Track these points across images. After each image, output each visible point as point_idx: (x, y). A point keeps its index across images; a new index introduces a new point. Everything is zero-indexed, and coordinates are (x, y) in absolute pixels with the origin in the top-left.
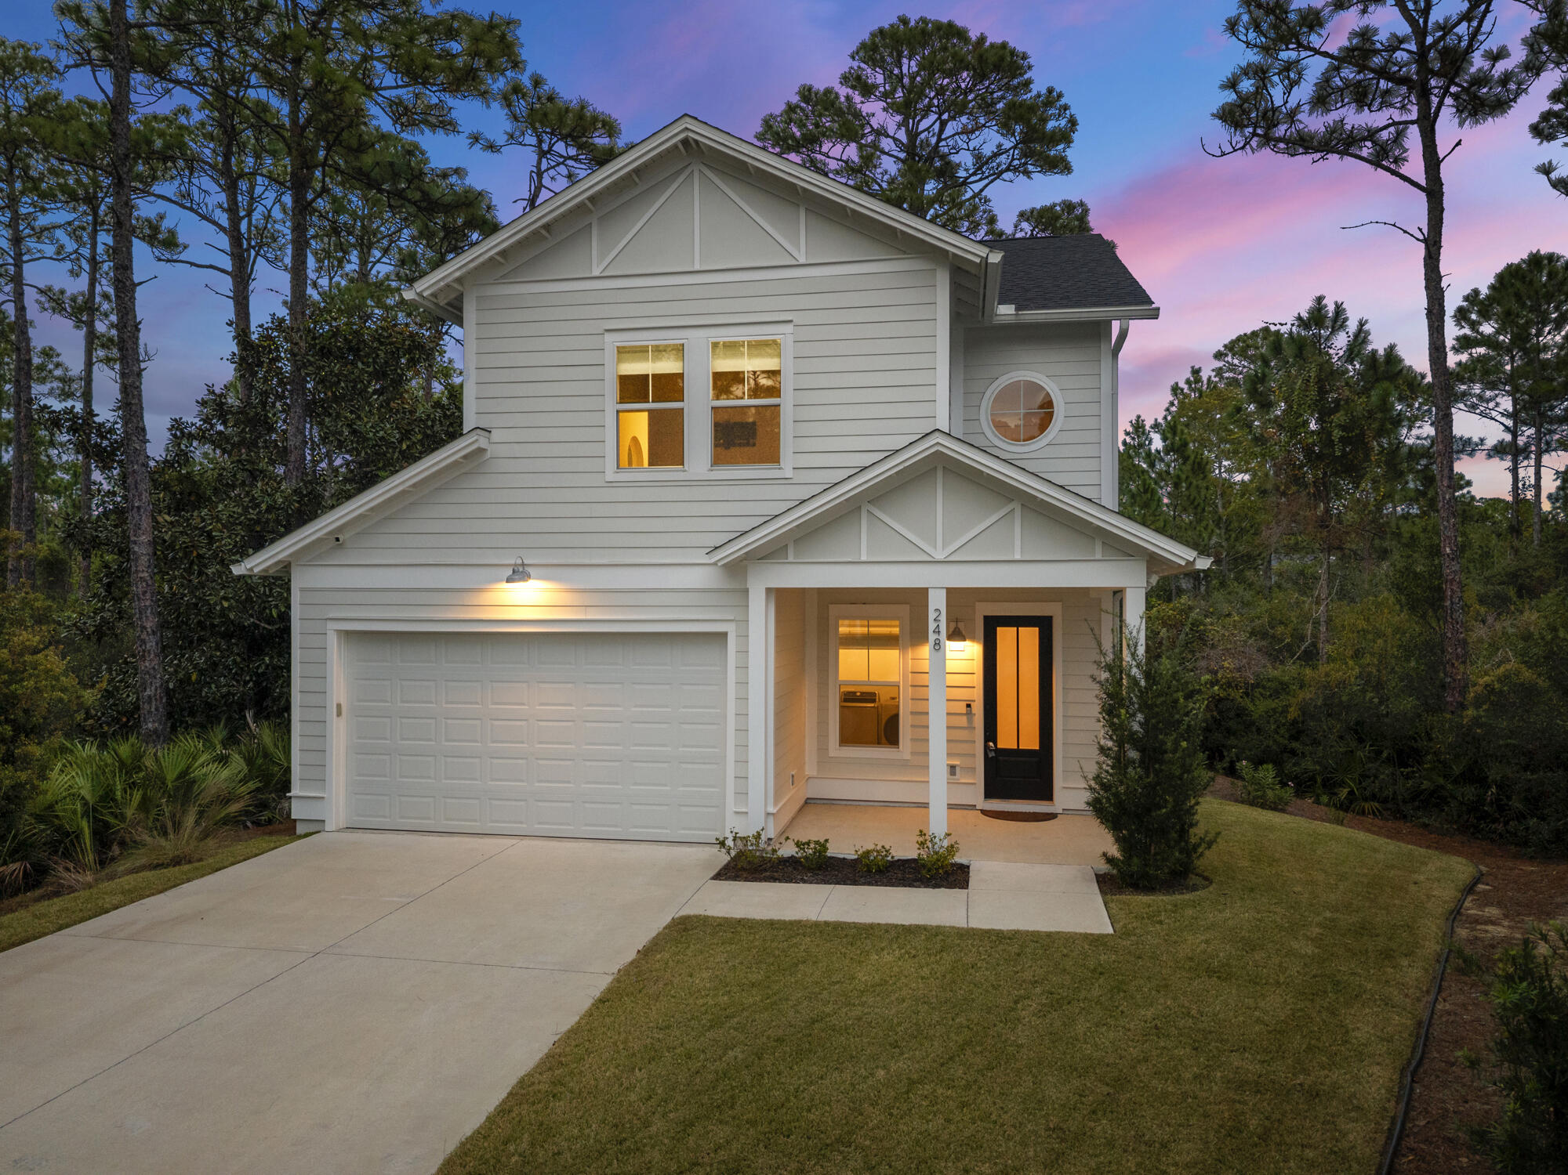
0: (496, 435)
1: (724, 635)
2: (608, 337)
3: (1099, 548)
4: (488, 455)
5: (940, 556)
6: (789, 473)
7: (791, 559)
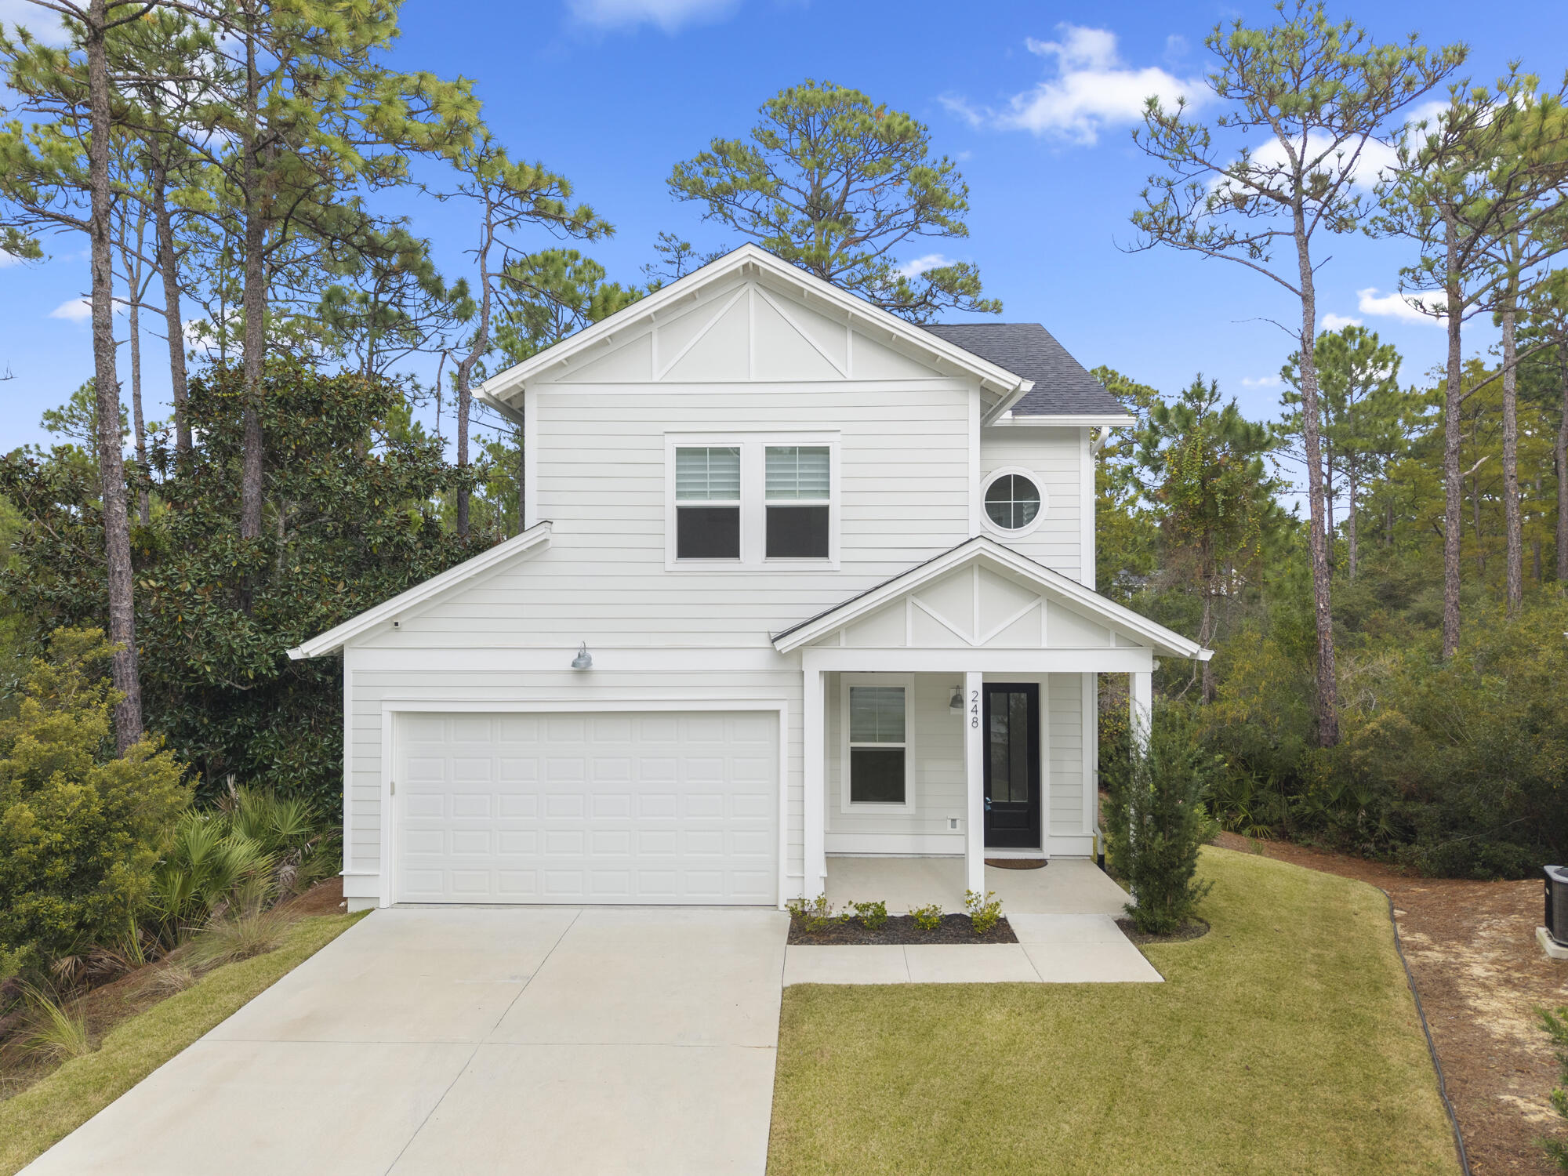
0: (556, 527)
1: (777, 712)
2: (669, 438)
3: (1112, 635)
4: (550, 544)
5: (976, 644)
6: (836, 566)
7: (843, 645)
